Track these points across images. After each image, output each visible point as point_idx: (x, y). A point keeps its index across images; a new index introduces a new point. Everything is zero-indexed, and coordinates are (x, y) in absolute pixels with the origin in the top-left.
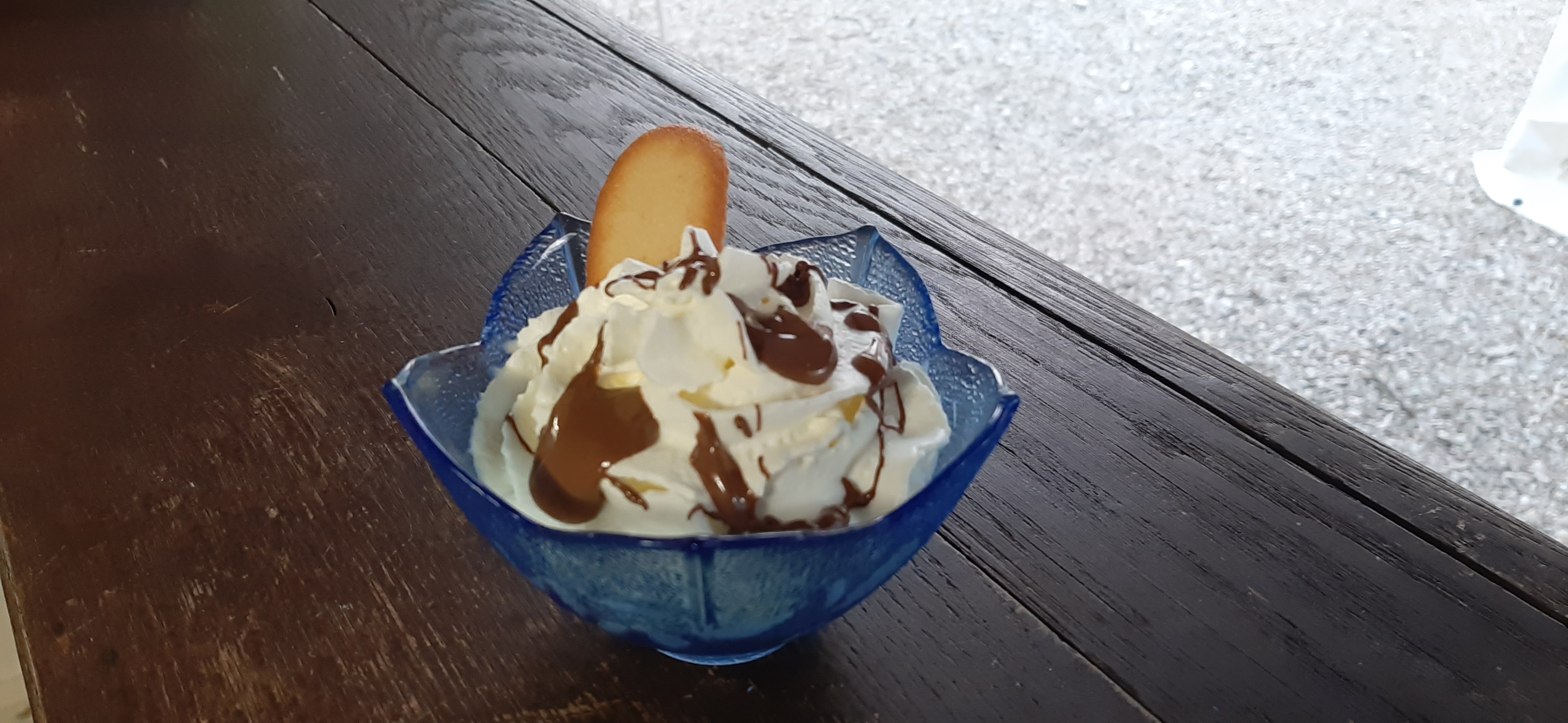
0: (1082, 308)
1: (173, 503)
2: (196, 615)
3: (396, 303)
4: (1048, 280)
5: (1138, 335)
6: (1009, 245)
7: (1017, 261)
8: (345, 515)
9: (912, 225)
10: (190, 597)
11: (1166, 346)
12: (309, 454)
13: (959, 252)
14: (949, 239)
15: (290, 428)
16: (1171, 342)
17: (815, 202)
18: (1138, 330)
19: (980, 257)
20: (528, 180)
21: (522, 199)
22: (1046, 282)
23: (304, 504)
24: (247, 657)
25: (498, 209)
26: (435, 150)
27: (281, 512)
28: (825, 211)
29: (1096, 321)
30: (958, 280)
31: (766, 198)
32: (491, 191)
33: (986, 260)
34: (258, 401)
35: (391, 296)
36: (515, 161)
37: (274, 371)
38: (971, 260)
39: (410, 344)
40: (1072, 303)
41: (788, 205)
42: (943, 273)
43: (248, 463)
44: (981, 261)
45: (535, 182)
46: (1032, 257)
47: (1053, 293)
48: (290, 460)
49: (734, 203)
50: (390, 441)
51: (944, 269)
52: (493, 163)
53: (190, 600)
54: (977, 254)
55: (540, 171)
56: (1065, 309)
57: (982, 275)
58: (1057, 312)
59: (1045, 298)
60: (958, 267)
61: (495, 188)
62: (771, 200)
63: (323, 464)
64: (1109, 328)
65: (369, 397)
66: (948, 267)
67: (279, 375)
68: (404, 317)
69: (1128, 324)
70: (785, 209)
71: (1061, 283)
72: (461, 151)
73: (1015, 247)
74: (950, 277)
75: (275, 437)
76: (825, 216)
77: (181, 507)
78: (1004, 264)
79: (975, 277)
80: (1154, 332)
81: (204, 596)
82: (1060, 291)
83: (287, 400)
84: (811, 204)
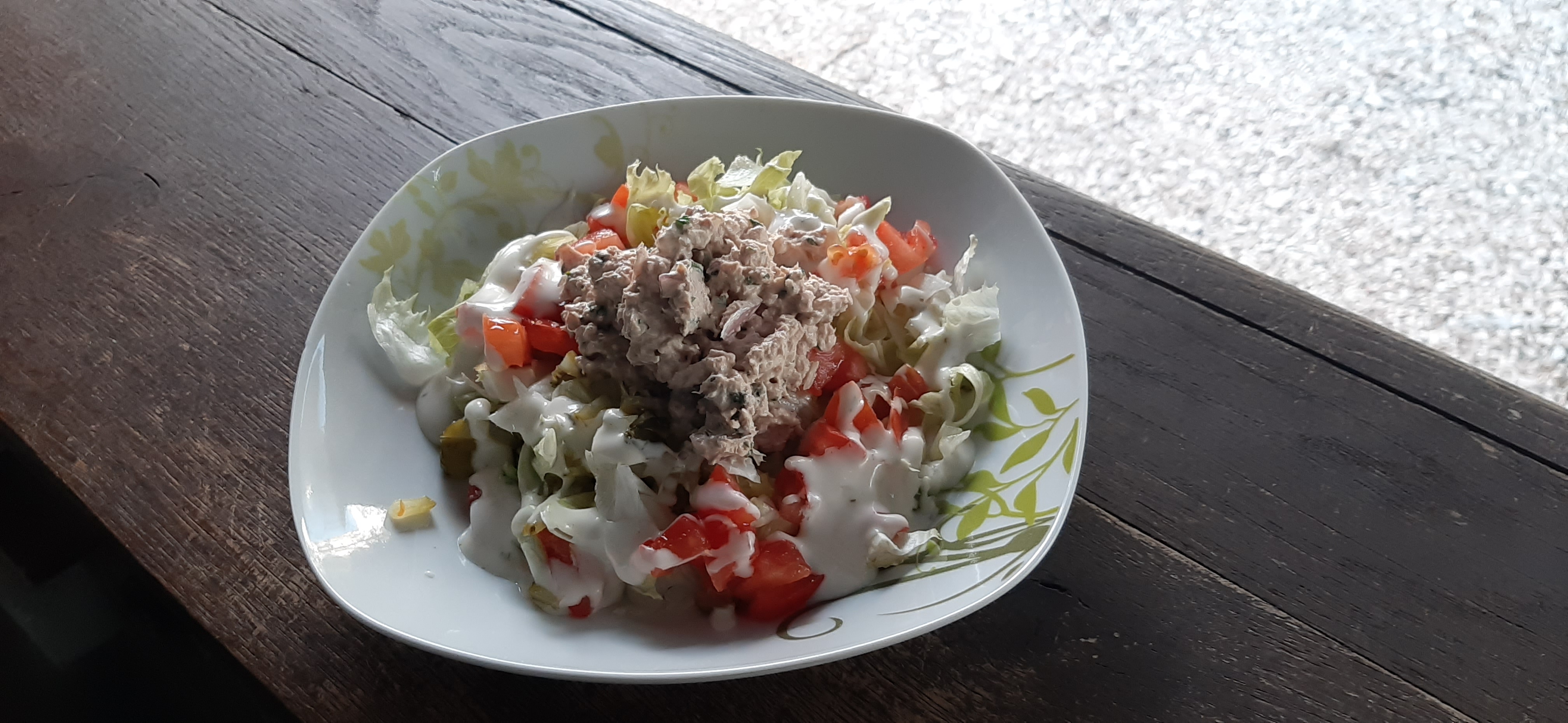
0: (734, 67)
1: (107, 357)
2: (167, 427)
3: (204, 167)
4: (706, 47)
5: (776, 83)
6: (675, 21)
7: (682, 34)
8: (239, 337)
9: (597, 16)
10: (156, 416)
11: (795, 86)
12: (192, 299)
13: (637, 34)
14: (628, 24)
15: (166, 284)
16: (799, 82)
17: (515, 8)
18: (775, 78)
19: (655, 37)
20: (267, 33)
21: (268, 52)
22: (706, 49)
23: (206, 336)
24: (216, 442)
25: (253, 65)
26: (175, 18)
27: (193, 345)
28: (525, 15)
29: (746, 76)
30: (641, 60)
31: (473, 12)
32: (239, 48)
33: (659, 38)
34: (132, 269)
35: (197, 162)
36: (249, 16)
37: (132, 243)
38: (647, 40)
39: (229, 198)
40: (727, 64)
41: (493, 15)
42: (628, 55)
43: (150, 316)
44: (654, 40)
45: (275, 33)
46: (693, 29)
47: (713, 58)
48: (179, 307)
49: (449, 22)
50: (249, 276)
51: (629, 52)
52: (232, 22)
53: (158, 418)
54: (651, 34)
55: (276, 22)
56: (721, 70)
57: (658, 51)
58: (717, 74)
59: (707, 64)
60: (638, 48)
61: (242, 46)
62: (478, 12)
63: (206, 305)
64: (756, 81)
65: (217, 247)
66: (632, 49)
67: (138, 246)
68: (215, 177)
69: (768, 74)
70: (492, 19)
71: (717, 48)
72: (199, 15)
73: (679, 23)
74: (634, 58)
75: (160, 293)
76: (525, 20)
77: (115, 358)
78: (673, 39)
79: (652, 55)
80: (786, 77)
81: (165, 412)
82: (717, 56)
83: (154, 263)
84: (511, 10)
